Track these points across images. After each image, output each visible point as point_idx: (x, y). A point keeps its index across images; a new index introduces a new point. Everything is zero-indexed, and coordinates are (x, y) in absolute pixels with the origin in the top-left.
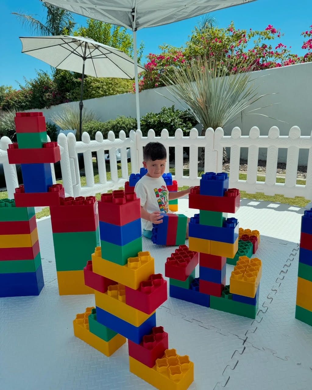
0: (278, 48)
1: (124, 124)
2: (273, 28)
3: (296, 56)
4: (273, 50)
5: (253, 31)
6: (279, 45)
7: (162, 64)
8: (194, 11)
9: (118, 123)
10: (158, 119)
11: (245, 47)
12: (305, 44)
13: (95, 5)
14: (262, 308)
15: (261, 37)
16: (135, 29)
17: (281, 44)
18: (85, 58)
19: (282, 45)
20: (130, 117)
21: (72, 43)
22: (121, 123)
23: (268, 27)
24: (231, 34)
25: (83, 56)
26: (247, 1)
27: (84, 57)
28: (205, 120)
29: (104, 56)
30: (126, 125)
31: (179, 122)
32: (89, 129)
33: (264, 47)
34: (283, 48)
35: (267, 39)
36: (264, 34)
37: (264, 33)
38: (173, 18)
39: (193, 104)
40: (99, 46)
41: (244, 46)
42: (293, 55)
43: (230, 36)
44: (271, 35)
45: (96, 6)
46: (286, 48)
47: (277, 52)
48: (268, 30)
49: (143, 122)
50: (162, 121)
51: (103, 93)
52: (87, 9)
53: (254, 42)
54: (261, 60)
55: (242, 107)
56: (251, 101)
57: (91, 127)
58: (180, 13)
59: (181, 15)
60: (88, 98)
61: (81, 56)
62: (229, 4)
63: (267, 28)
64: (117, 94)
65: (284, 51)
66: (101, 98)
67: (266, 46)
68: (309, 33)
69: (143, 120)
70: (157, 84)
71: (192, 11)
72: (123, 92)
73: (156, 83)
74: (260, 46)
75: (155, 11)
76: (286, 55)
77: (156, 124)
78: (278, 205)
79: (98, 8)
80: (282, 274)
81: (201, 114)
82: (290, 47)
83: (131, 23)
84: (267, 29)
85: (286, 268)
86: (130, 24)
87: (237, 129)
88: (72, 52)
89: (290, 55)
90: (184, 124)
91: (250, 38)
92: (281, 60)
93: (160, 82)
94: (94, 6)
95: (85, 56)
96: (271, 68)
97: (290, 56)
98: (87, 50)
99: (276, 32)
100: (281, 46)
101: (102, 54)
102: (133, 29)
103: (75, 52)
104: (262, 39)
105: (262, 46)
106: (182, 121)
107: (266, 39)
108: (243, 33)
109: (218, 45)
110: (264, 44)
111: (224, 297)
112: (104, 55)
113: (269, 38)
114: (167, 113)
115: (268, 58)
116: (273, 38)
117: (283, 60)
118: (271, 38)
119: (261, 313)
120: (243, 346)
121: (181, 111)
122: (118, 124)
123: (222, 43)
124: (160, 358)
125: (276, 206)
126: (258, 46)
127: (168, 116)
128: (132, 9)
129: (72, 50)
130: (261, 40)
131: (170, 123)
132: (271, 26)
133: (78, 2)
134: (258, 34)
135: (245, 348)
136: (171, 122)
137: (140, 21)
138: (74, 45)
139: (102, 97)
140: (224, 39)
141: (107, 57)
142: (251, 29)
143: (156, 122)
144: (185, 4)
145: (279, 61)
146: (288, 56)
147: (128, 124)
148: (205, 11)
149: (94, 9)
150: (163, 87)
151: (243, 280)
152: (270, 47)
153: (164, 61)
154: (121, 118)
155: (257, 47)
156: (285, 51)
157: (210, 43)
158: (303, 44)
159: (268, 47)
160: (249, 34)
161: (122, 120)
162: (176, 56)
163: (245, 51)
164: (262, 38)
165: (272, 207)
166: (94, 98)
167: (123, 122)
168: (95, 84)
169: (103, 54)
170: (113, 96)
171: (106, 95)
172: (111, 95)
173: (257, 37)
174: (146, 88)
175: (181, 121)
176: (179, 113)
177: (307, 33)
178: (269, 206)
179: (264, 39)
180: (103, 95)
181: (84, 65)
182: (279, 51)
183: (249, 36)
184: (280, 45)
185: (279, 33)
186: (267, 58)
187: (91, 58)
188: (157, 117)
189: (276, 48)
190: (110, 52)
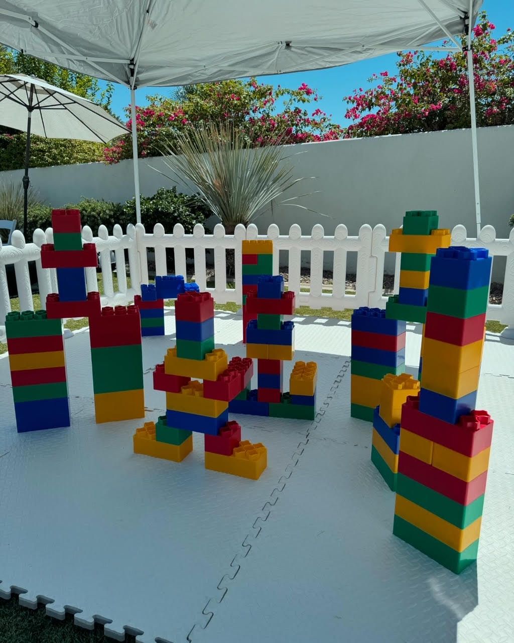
0: (315, 115)
1: (94, 211)
2: (308, 87)
3: (338, 127)
4: (310, 117)
5: (282, 88)
6: (316, 110)
7: (151, 122)
9: (84, 209)
10: (154, 207)
11: (272, 110)
12: (348, 112)
13: (86, 57)
14: (320, 412)
16: (135, 87)
17: (318, 109)
18: (30, 108)
19: (320, 111)
20: (103, 200)
21: (9, 83)
22: (89, 210)
23: (302, 87)
24: (252, 89)
25: (28, 104)
26: (282, 72)
27: (29, 106)
28: (225, 210)
29: (61, 107)
30: (97, 213)
31: (186, 212)
32: (31, 219)
33: (298, 111)
34: (322, 116)
35: (301, 101)
36: (296, 94)
37: (297, 94)
38: (187, 79)
39: (207, 188)
40: (56, 92)
41: (271, 108)
42: (334, 125)
43: (251, 91)
44: (305, 96)
45: (87, 59)
46: (325, 116)
47: (314, 120)
49: (129, 211)
50: (160, 209)
51: (51, 160)
52: (75, 62)
53: (284, 103)
54: (294, 128)
55: (272, 191)
56: (284, 188)
57: (36, 215)
58: (197, 74)
59: (197, 76)
61: (25, 105)
63: (300, 87)
64: (75, 162)
65: (323, 120)
66: (47, 167)
67: (300, 111)
68: (352, 98)
69: (128, 207)
70: (146, 153)
72: (87, 161)
73: (143, 151)
74: (292, 110)
75: (161, 67)
76: (326, 124)
78: (326, 320)
79: (90, 60)
80: (336, 384)
81: (219, 202)
82: (331, 115)
83: (128, 78)
84: (301, 89)
85: (339, 378)
87: (274, 227)
88: (8, 96)
89: (330, 124)
90: (193, 215)
91: (278, 97)
92: (320, 130)
93: (149, 150)
94: (84, 58)
95: (31, 104)
96: (308, 142)
97: (331, 126)
98: (34, 95)
99: (311, 93)
100: (319, 113)
101: (59, 103)
102: (131, 86)
103: (12, 96)
105: (295, 110)
106: (190, 210)
107: (299, 101)
108: (268, 90)
109: (236, 104)
110: (297, 108)
111: (283, 402)
112: (62, 106)
113: (304, 101)
114: (167, 198)
115: (303, 127)
116: (308, 101)
117: (322, 131)
118: (306, 102)
119: (319, 416)
120: (307, 439)
121: (186, 195)
122: (84, 212)
123: (241, 101)
124: (237, 447)
125: (324, 321)
127: (168, 202)
128: (131, 61)
129: (8, 93)
130: (293, 101)
131: (172, 213)
132: (306, 85)
133: (65, 54)
134: (288, 93)
135: (308, 440)
136: (174, 212)
137: (142, 77)
138: (12, 87)
139: (48, 166)
140: (244, 96)
141: (66, 109)
142: (279, 86)
143: (150, 212)
144: (204, 65)
145: (317, 133)
146: (328, 126)
147: (100, 212)
149: (84, 61)
150: (154, 158)
151: (302, 380)
152: (305, 113)
153: (153, 119)
154: (88, 202)
155: (288, 110)
156: (324, 120)
157: (222, 98)
158: (346, 112)
159: (303, 112)
160: (276, 92)
161: (90, 205)
162: (174, 114)
163: (273, 115)
164: (294, 99)
165: (318, 322)
166: (35, 167)
167: (92, 208)
168: (38, 145)
169: (61, 104)
171: (57, 164)
172: (65, 163)
173: (287, 97)
175: (188, 211)
176: (184, 198)
177: (350, 99)
178: (315, 321)
179: (296, 100)
180: (50, 164)
181: (29, 119)
182: (318, 119)
183: (277, 94)
184: (318, 111)
185: (316, 95)
186: (302, 127)
187: (39, 108)
188: (151, 202)
189: (313, 115)
190: (74, 102)
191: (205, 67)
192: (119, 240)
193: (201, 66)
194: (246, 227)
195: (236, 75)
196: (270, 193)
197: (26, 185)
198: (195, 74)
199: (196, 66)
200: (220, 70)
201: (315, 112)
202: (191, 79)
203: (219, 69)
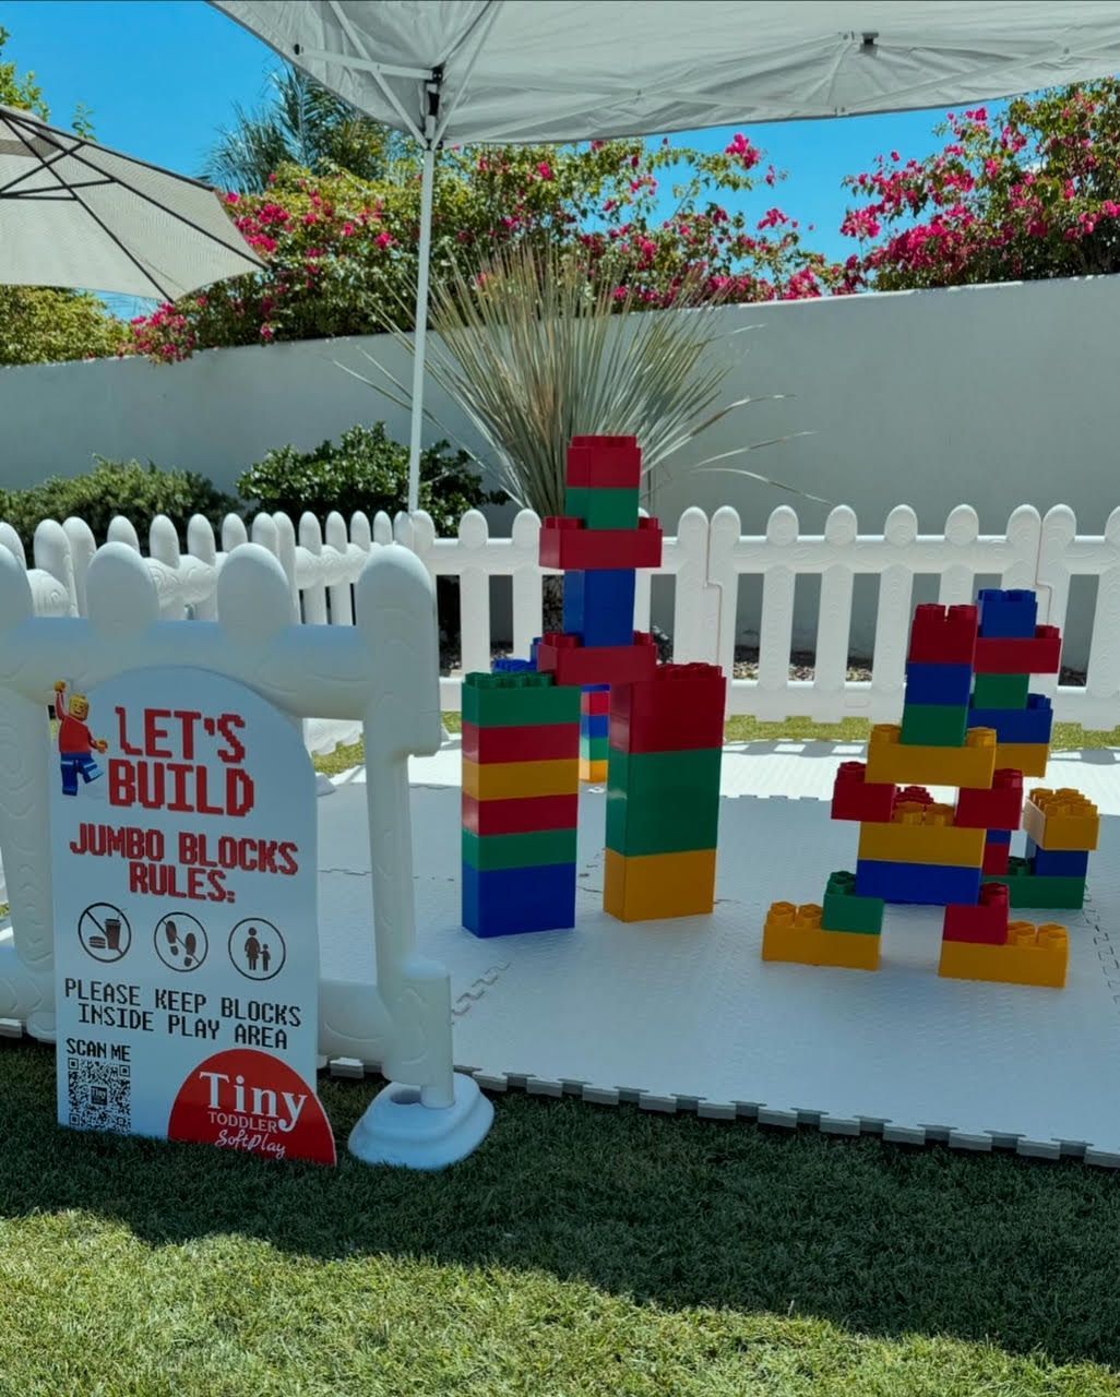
0: (768, 227)
2: (751, 146)
3: (821, 261)
4: (750, 231)
5: (673, 148)
6: (769, 214)
8: (664, 115)
9: (107, 492)
11: (648, 209)
12: (849, 219)
13: (377, 64)
15: (703, 177)
17: (775, 211)
19: (781, 216)
23: (736, 147)
26: (846, 113)
30: (147, 502)
33: (717, 214)
34: (788, 228)
35: (728, 188)
36: (713, 165)
37: (718, 164)
38: (586, 126)
42: (810, 255)
44: (736, 171)
46: (796, 231)
47: (764, 239)
48: (736, 155)
50: (360, 486)
53: (677, 190)
58: (612, 113)
59: (612, 118)
62: (786, 113)
63: (730, 146)
65: (788, 239)
67: (722, 215)
68: (869, 181)
70: (272, 330)
71: (654, 112)
72: (76, 355)
73: (263, 325)
74: (700, 209)
76: (790, 250)
77: (336, 496)
82: (811, 228)
84: (731, 150)
93: (282, 321)
94: (371, 66)
97: (801, 256)
99: (758, 163)
100: (779, 220)
101: (60, 184)
102: (429, 140)
104: (705, 185)
105: (707, 212)
107: (720, 184)
108: (629, 154)
110: (713, 207)
112: (63, 190)
113: (735, 186)
115: (734, 259)
116: (746, 185)
117: (778, 271)
118: (741, 187)
122: (109, 498)
126: (691, 208)
128: (434, 72)
130: (702, 186)
132: (744, 138)
133: (343, 53)
134: (691, 160)
141: (75, 198)
142: (665, 142)
143: (337, 490)
145: (767, 276)
146: (791, 256)
147: (155, 497)
148: (705, 120)
149: (369, 75)
150: (293, 344)
152: (738, 221)
154: (114, 471)
155: (688, 211)
156: (792, 238)
158: (845, 217)
159: (730, 217)
164: (706, 181)
167: (131, 489)
169: (65, 186)
174: (207, 344)
177: (862, 181)
179: (713, 184)
182: (774, 236)
183: (653, 164)
184: (774, 217)
185: (772, 168)
186: (729, 260)
189: (761, 226)
190: (107, 178)
191: (638, 93)
193: (629, 90)
194: (710, 516)
195: (722, 118)
198: (607, 111)
199: (615, 92)
200: (677, 104)
201: (766, 217)
202: (594, 127)
203: (677, 99)
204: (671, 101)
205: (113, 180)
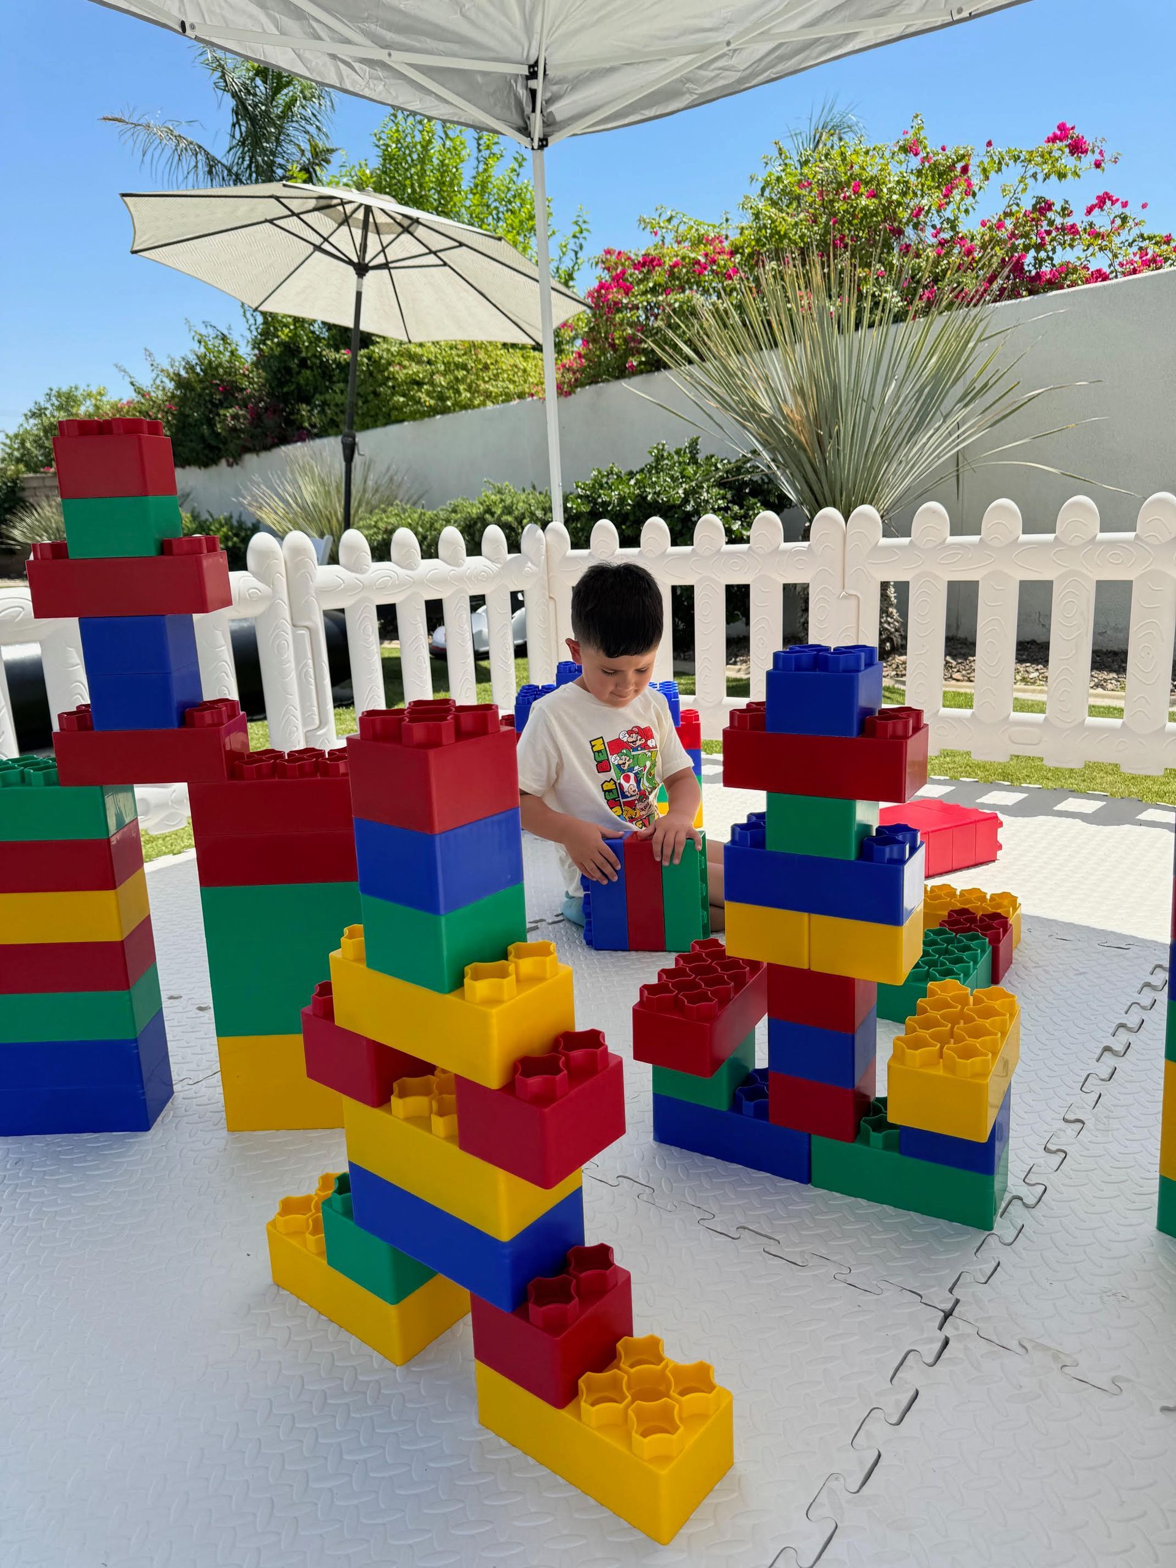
0: (1096, 211)
1: (510, 513)
2: (1077, 132)
3: (1168, 240)
4: (1078, 219)
5: (998, 149)
6: (1098, 197)
7: (651, 285)
8: (763, 63)
9: (486, 509)
10: (637, 492)
11: (967, 211)
13: (387, 51)
14: (1022, 1190)
15: (1030, 173)
16: (540, 140)
17: (1106, 193)
18: (361, 269)
19: (1110, 198)
20: (534, 488)
21: (316, 213)
22: (499, 512)
23: (1059, 133)
24: (915, 162)
25: (356, 260)
26: (965, 14)
27: (359, 263)
28: (816, 488)
29: (432, 259)
30: (516, 518)
31: (717, 500)
32: (380, 537)
33: (1043, 207)
34: (1118, 209)
35: (1054, 178)
36: (1039, 159)
37: (1042, 156)
38: (682, 94)
39: (769, 432)
40: (417, 221)
41: (963, 208)
42: (1155, 237)
43: (912, 172)
44: (1068, 161)
45: (390, 55)
46: (1127, 211)
47: (1091, 225)
48: (1059, 144)
49: (578, 505)
50: (649, 497)
51: (432, 402)
52: (356, 65)
53: (1004, 190)
54: (1030, 258)
55: (958, 437)
56: (991, 417)
57: (390, 527)
58: (710, 74)
59: (711, 80)
60: (379, 423)
61: (350, 262)
63: (1051, 135)
64: (483, 404)
65: (1118, 222)
66: (426, 419)
67: (1049, 206)
69: (580, 497)
70: (635, 364)
71: (755, 62)
72: (508, 397)
73: (631, 359)
74: (1027, 204)
75: (612, 70)
76: (1125, 235)
77: (629, 508)
78: (1099, 804)
79: (398, 59)
80: (1109, 1060)
81: (800, 465)
82: (1144, 206)
83: (526, 119)
84: (1053, 139)
85: (1123, 1037)
86: (521, 123)
87: (934, 512)
88: (318, 248)
89: (1142, 236)
90: (736, 508)
91: (987, 178)
92: (1110, 255)
93: (645, 355)
94: (381, 55)
95: (364, 259)
96: (1069, 286)
97: (1144, 239)
98: (372, 237)
99: (1086, 151)
100: (1108, 203)
101: (427, 251)
102: (532, 139)
103: (326, 246)
104: (1032, 179)
105: (1034, 206)
106: (729, 496)
107: (1047, 177)
108: (959, 161)
109: (866, 208)
110: (1040, 200)
111: (867, 1142)
112: (432, 256)
113: (1062, 176)
114: (672, 468)
115: (1059, 248)
116: (1076, 173)
117: (1115, 256)
118: (1069, 175)
119: (1016, 1208)
120: (941, 1336)
121: (722, 461)
122: (486, 514)
123: (881, 198)
124: (600, 1368)
125: (1090, 806)
126: (1018, 205)
127: (672, 477)
128: (530, 67)
129: (318, 240)
130: (1030, 181)
131: (680, 506)
132: (1069, 125)
133: (320, 38)
134: (1017, 158)
135: (946, 1342)
136: (686, 501)
137: (559, 110)
138: (323, 222)
139: (429, 416)
140: (890, 186)
141: (445, 264)
142: (989, 144)
143: (629, 501)
144: (727, 38)
145: (1100, 262)
146: (1134, 241)
147: (523, 514)
149: (383, 65)
151: (939, 1072)
152: (1064, 209)
153: (659, 276)
154: (500, 492)
155: (1015, 208)
156: (1124, 220)
157: (832, 201)
159: (1057, 207)
160: (982, 162)
161: (502, 500)
162: (706, 255)
163: (969, 226)
164: (1034, 176)
165: (1071, 809)
166: (402, 421)
167: (505, 507)
168: (405, 367)
169: (431, 252)
170: (470, 411)
171: (445, 411)
172: (465, 407)
173: (1013, 173)
174: (594, 380)
175: (723, 498)
176: (716, 466)
178: (1060, 807)
179: (1040, 177)
180: (433, 412)
181: (359, 295)
182: (1102, 220)
183: (984, 170)
184: (1103, 200)
185: (1101, 153)
186: (1054, 250)
187: (386, 266)
188: (632, 482)
189: (1090, 211)
190: (457, 244)
191: (728, 43)
192: (495, 567)
193: (717, 44)
194: (846, 519)
196: (953, 441)
197: (348, 452)
198: (702, 73)
199: (703, 50)
201: (1095, 202)
202: (691, 93)
203: (776, 43)
204: (772, 45)
205: (461, 244)
